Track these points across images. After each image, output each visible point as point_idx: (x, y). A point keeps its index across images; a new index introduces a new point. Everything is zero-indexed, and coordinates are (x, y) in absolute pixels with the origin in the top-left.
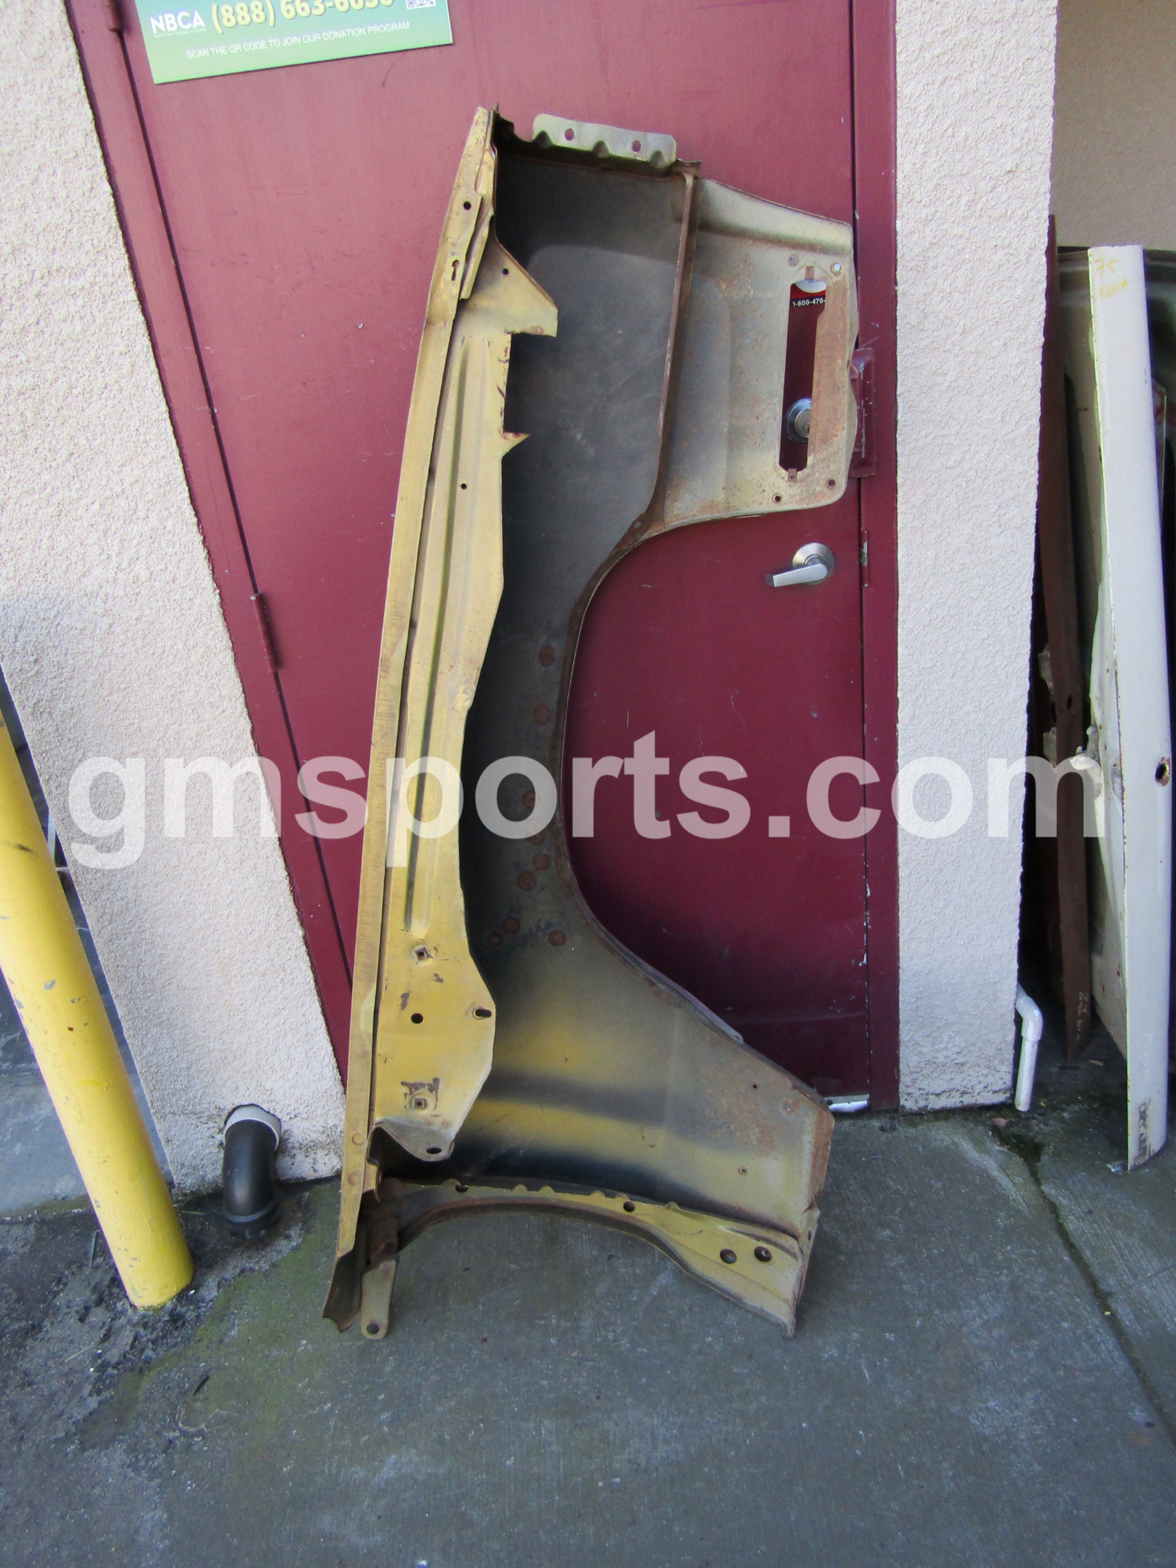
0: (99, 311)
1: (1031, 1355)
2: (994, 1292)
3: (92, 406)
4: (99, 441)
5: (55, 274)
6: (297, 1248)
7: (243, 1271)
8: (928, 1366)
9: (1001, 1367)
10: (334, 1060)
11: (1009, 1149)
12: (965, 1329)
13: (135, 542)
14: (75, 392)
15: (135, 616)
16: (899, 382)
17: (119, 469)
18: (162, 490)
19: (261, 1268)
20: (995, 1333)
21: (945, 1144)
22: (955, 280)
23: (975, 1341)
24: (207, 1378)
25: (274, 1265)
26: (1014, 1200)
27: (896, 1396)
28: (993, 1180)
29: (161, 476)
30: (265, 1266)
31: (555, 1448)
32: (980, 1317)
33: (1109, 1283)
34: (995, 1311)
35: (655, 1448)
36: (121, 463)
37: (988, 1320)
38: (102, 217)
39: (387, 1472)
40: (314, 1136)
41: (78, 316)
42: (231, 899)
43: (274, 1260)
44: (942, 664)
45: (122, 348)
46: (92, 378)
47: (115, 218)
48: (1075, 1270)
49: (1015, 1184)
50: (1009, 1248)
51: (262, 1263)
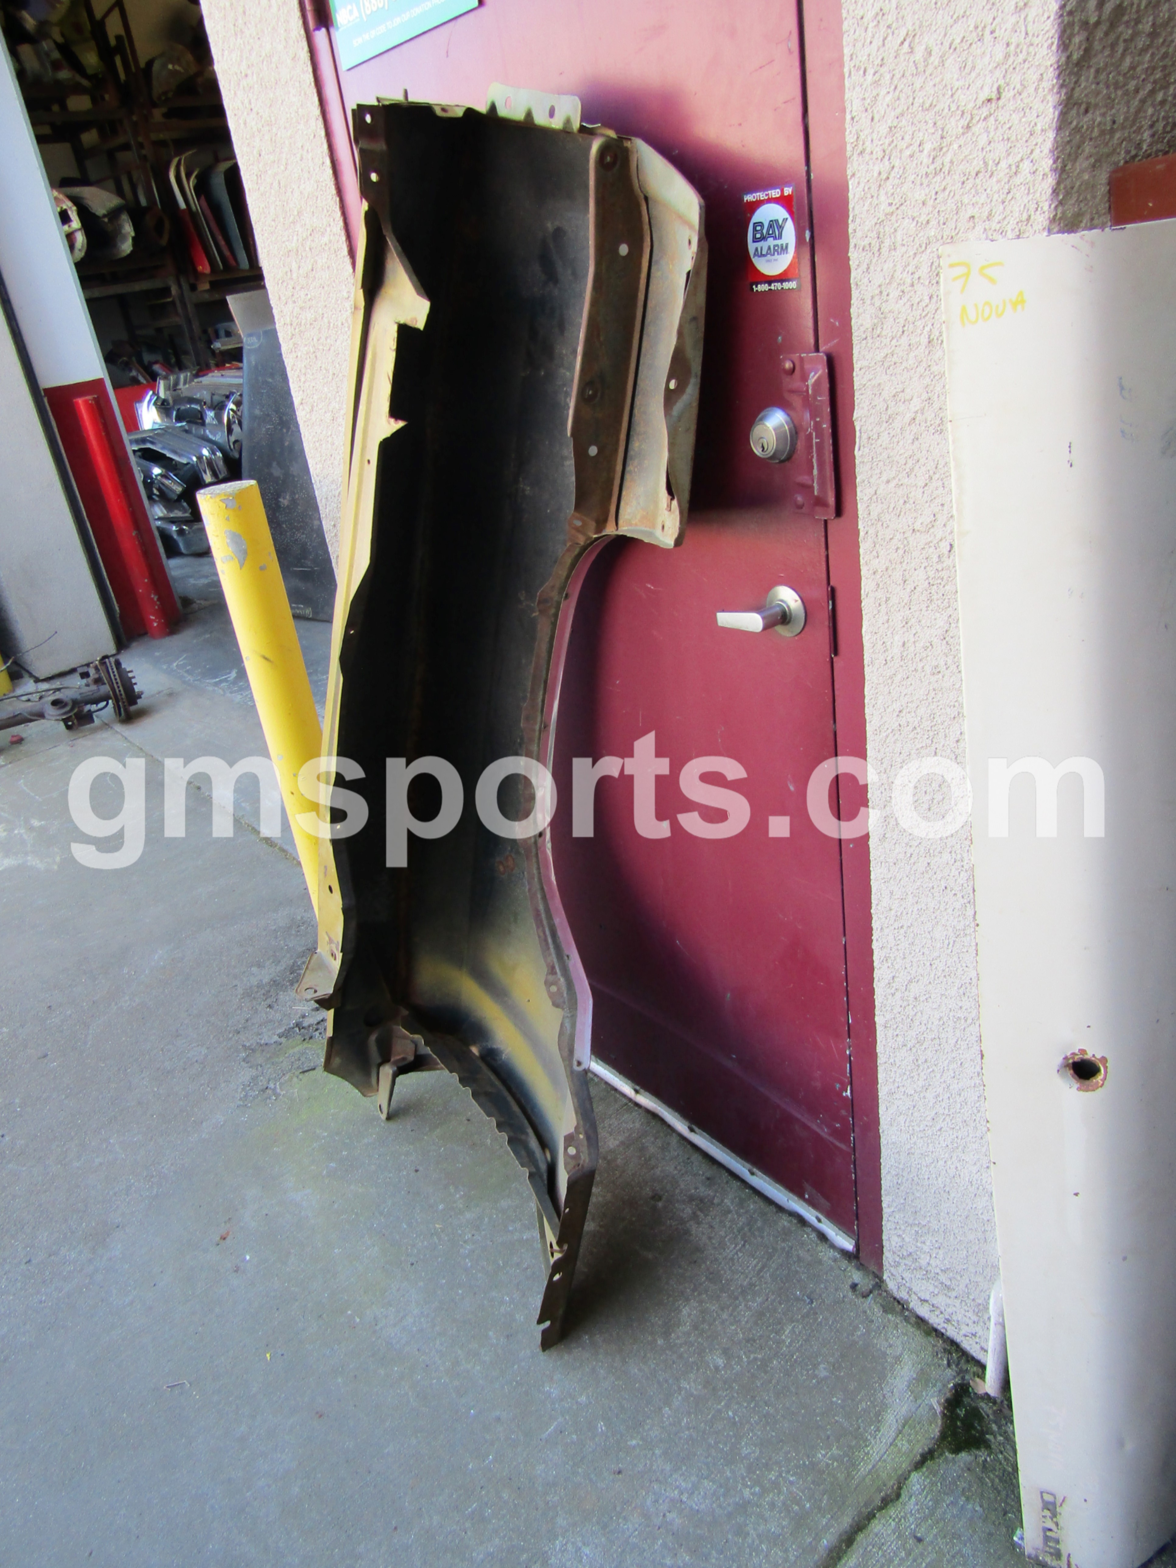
2: (721, 1491)
8: (593, 1475)
9: (634, 1540)
11: (942, 1413)
12: (656, 1486)
16: (856, 403)
20: (672, 1516)
21: (889, 1351)
23: (649, 1503)
24: (314, 1069)
26: (867, 1454)
27: (543, 1466)
28: (877, 1421)
32: (681, 1494)
34: (697, 1503)
35: (395, 1326)
37: (682, 1502)
39: (298, 1196)
49: (892, 1444)
50: (792, 1479)
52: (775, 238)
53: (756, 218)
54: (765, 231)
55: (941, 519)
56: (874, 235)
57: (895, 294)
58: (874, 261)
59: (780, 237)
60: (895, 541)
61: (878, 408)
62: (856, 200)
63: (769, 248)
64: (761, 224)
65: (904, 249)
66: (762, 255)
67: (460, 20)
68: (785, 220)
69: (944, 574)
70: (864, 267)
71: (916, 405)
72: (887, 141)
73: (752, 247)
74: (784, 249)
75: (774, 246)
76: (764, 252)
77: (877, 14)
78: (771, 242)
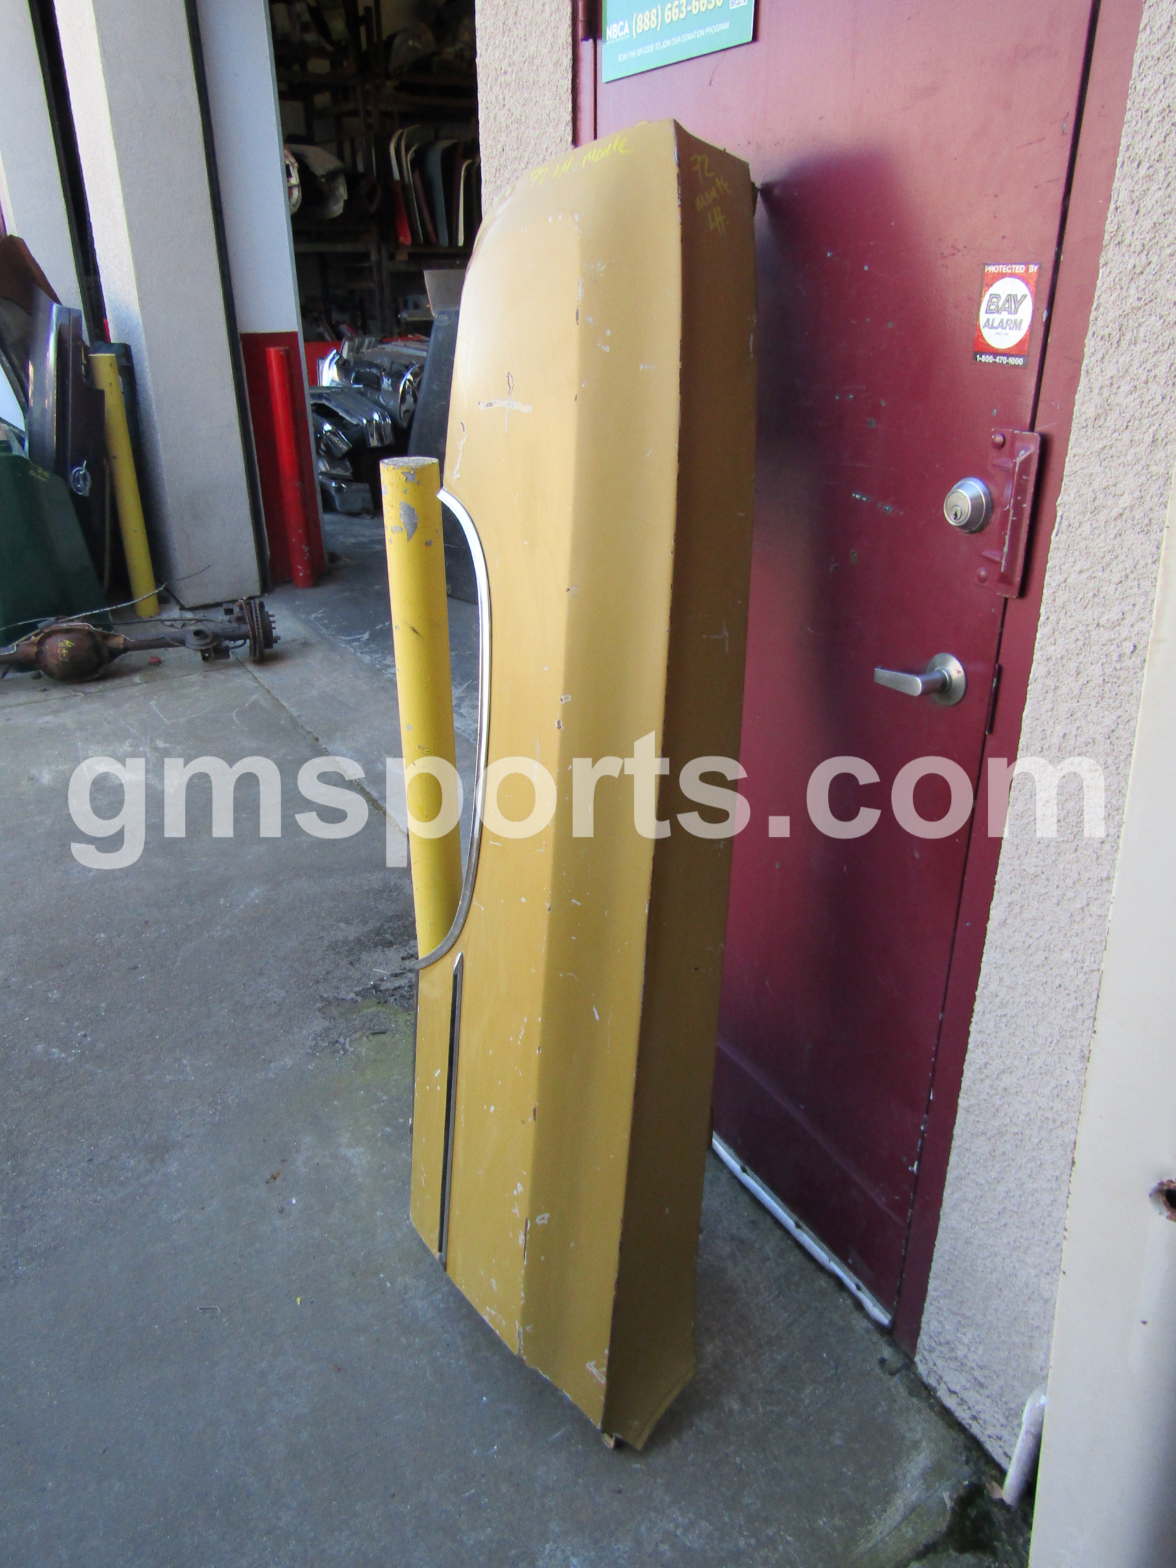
2: (717, 1534)
8: (592, 1489)
11: (953, 1509)
12: (652, 1514)
20: (664, 1547)
21: (908, 1435)
22: (1155, 366)
23: (643, 1529)
26: (869, 1532)
27: (545, 1468)
28: (886, 1501)
31: (399, 1235)
32: (677, 1527)
34: (691, 1540)
35: (422, 1298)
37: (676, 1536)
49: (897, 1528)
50: (789, 1538)
52: (1010, 313)
53: (993, 290)
54: (1000, 304)
55: (1130, 619)
56: (1117, 326)
57: (1125, 388)
58: (1111, 352)
59: (1016, 312)
60: (1076, 631)
61: (1085, 497)
62: (1104, 288)
63: (1002, 321)
64: (997, 296)
65: (1145, 345)
66: (992, 327)
67: (728, 53)
68: (1024, 297)
69: (1123, 674)
70: (1100, 355)
71: (1126, 501)
72: (1148, 237)
73: (983, 317)
74: (1017, 325)
75: (1008, 320)
76: (995, 324)
77: (1164, 110)
78: (1005, 315)
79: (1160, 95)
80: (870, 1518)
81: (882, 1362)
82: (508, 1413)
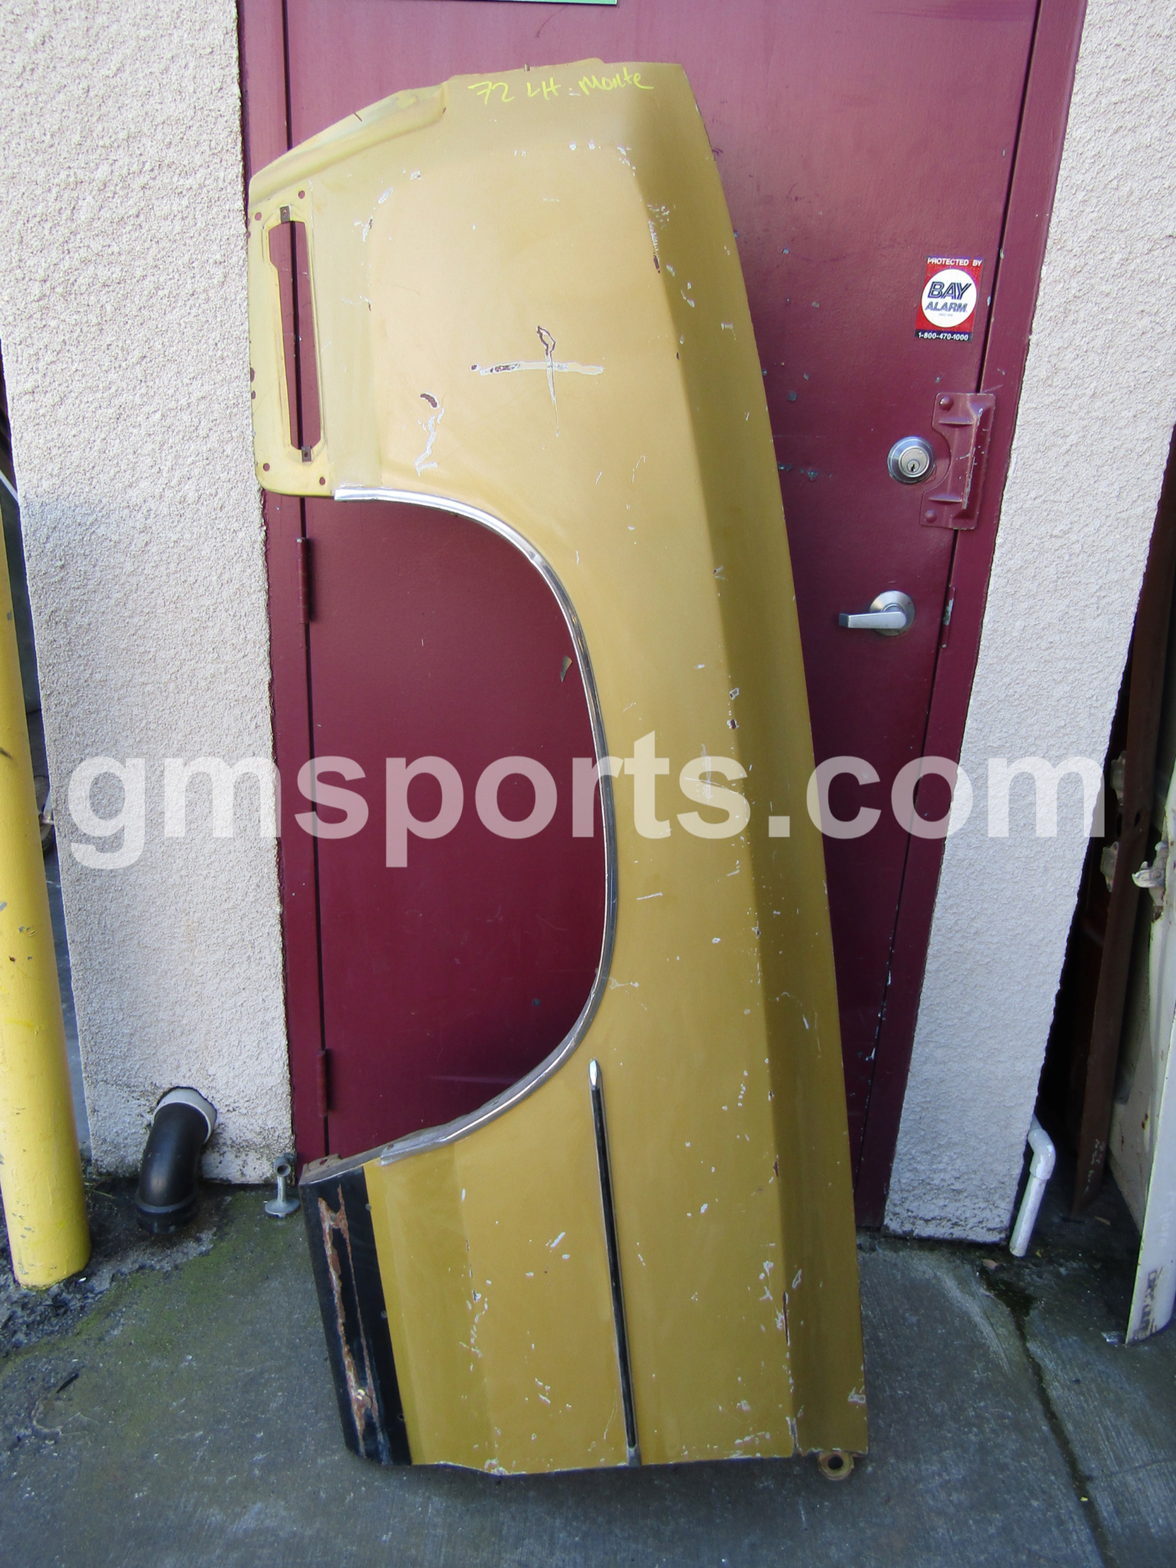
0: (202, 215)
1: (992, 1530)
2: (959, 1450)
3: (174, 312)
4: (175, 348)
5: (165, 169)
6: (206, 1254)
7: (142, 1267)
8: (874, 1520)
9: (956, 1538)
10: (287, 1057)
11: (996, 1295)
12: (921, 1486)
13: (190, 460)
14: (161, 293)
15: (174, 538)
16: (1016, 436)
17: (189, 382)
18: (229, 411)
19: (162, 1268)
20: (955, 1497)
21: (927, 1276)
22: (1093, 339)
23: (931, 1502)
24: (76, 1377)
25: (176, 1267)
26: (994, 1352)
27: (833, 1548)
28: (975, 1327)
29: (230, 396)
30: (168, 1267)
32: (940, 1475)
33: (1090, 1465)
34: (957, 1472)
36: (192, 375)
37: (949, 1481)
38: (225, 119)
39: (248, 1521)
40: (249, 1136)
41: (180, 216)
42: (212, 859)
43: (178, 1261)
44: (1011, 746)
45: (218, 257)
46: (181, 282)
47: (238, 122)
48: (1053, 1443)
49: (997, 1335)
50: (982, 1404)
51: (164, 1263)
52: (954, 297)
53: (936, 278)
54: (944, 291)
55: (1076, 528)
56: (1062, 309)
57: (1070, 356)
58: (1056, 329)
59: (960, 297)
60: (1032, 546)
61: (1037, 440)
62: (1048, 281)
63: (946, 304)
64: (942, 285)
65: (1085, 325)
66: (935, 309)
67: (570, 7)
68: (968, 286)
69: (1072, 569)
70: (1048, 331)
71: (1073, 439)
72: (1086, 245)
73: (925, 301)
74: (962, 308)
75: (951, 304)
76: (939, 307)
77: (1095, 155)
78: (949, 300)
79: (1093, 144)
80: (984, 1344)
81: (860, 1247)
82: (753, 1546)
